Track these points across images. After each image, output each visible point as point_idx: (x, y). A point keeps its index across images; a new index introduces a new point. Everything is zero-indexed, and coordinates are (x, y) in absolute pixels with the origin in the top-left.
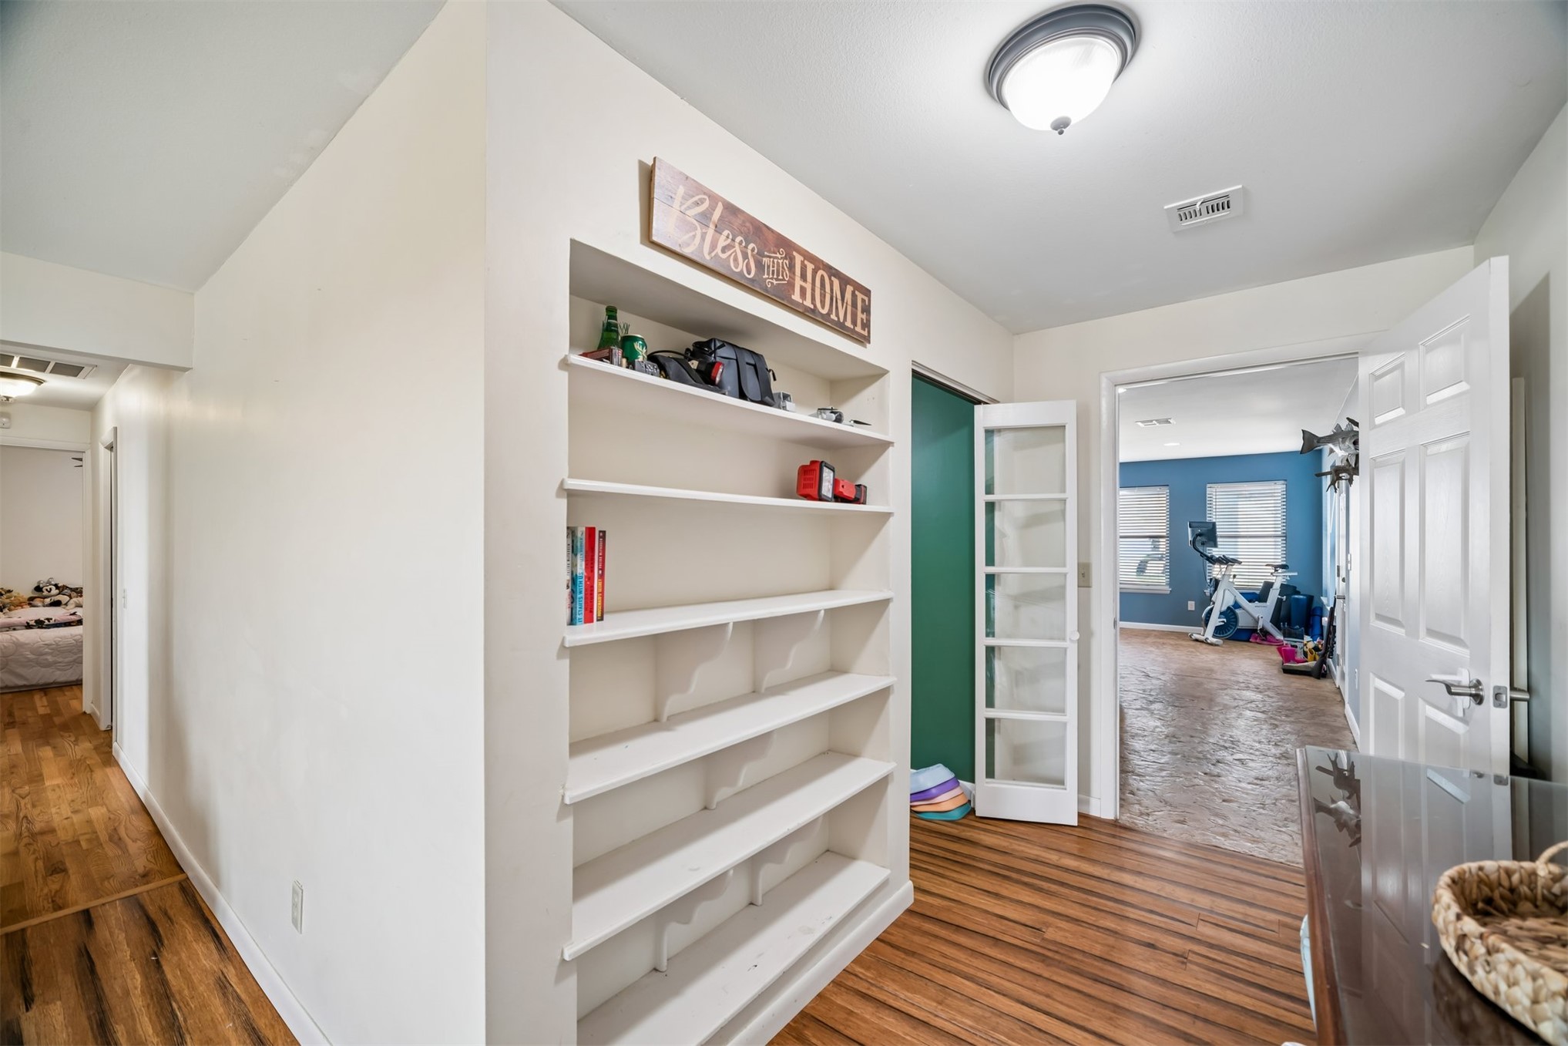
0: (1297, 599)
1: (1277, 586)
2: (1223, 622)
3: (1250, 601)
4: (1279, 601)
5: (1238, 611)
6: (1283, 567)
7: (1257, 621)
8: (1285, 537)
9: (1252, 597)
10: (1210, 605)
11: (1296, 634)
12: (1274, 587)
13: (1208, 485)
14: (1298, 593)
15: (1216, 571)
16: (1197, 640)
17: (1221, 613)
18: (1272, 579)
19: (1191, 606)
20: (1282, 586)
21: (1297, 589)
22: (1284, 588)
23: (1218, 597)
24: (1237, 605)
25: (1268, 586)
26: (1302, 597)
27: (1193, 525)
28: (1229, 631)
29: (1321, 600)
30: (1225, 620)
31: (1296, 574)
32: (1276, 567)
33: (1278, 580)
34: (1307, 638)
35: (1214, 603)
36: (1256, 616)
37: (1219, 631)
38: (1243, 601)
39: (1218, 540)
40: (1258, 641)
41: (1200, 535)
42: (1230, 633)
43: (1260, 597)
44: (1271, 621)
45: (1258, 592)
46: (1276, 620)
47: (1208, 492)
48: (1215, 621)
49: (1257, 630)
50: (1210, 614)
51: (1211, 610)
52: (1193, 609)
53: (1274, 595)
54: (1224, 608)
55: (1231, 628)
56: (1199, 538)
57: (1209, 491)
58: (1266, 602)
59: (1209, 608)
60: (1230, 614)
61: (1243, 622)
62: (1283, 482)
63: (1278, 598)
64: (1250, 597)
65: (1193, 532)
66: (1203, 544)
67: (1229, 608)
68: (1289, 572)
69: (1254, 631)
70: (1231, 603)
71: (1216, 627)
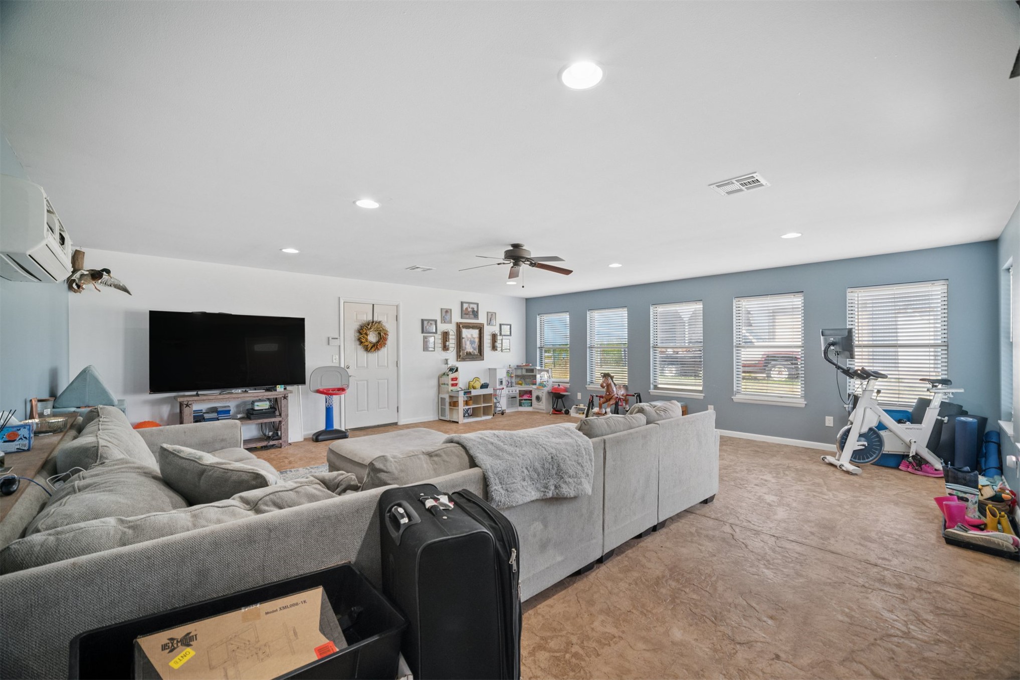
0: (965, 423)
1: (936, 403)
2: (863, 445)
3: (900, 421)
4: (939, 425)
5: (882, 433)
6: (945, 382)
7: (909, 446)
8: (947, 346)
9: (902, 417)
10: (846, 425)
11: (965, 479)
12: (932, 405)
13: (849, 290)
14: (965, 413)
15: (856, 386)
16: (831, 465)
17: (861, 435)
18: (927, 395)
19: (829, 421)
20: (943, 404)
21: (964, 409)
22: (945, 407)
23: (856, 416)
24: (881, 426)
25: (924, 404)
26: (970, 419)
27: (826, 332)
28: (871, 456)
29: (998, 424)
30: (866, 443)
31: (962, 391)
32: (934, 382)
33: (937, 398)
34: (982, 480)
35: (852, 423)
36: (907, 440)
37: (857, 456)
38: (889, 421)
39: (856, 349)
40: (909, 470)
41: (833, 344)
42: (874, 458)
43: (914, 416)
44: (929, 446)
45: (910, 410)
46: (934, 445)
47: (848, 298)
48: (854, 444)
49: (908, 456)
50: (847, 436)
51: (849, 431)
52: (832, 425)
53: (931, 416)
54: (865, 430)
55: (874, 453)
56: (832, 348)
57: (849, 296)
58: (920, 423)
59: (846, 428)
60: (873, 436)
61: (890, 446)
62: (943, 282)
63: (937, 419)
64: (899, 416)
65: (825, 340)
66: (838, 353)
67: (871, 429)
68: (951, 388)
69: (905, 456)
70: (874, 424)
71: (854, 451)
